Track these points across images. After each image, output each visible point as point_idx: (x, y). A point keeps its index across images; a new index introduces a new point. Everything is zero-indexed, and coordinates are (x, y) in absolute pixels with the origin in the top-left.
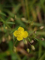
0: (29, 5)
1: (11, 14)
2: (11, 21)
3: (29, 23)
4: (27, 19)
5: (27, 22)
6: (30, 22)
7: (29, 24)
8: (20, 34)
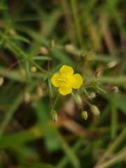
0: (80, 12)
1: (39, 37)
2: (41, 55)
3: (83, 55)
4: (78, 46)
5: (78, 53)
6: (86, 53)
7: (83, 58)
8: (64, 80)
